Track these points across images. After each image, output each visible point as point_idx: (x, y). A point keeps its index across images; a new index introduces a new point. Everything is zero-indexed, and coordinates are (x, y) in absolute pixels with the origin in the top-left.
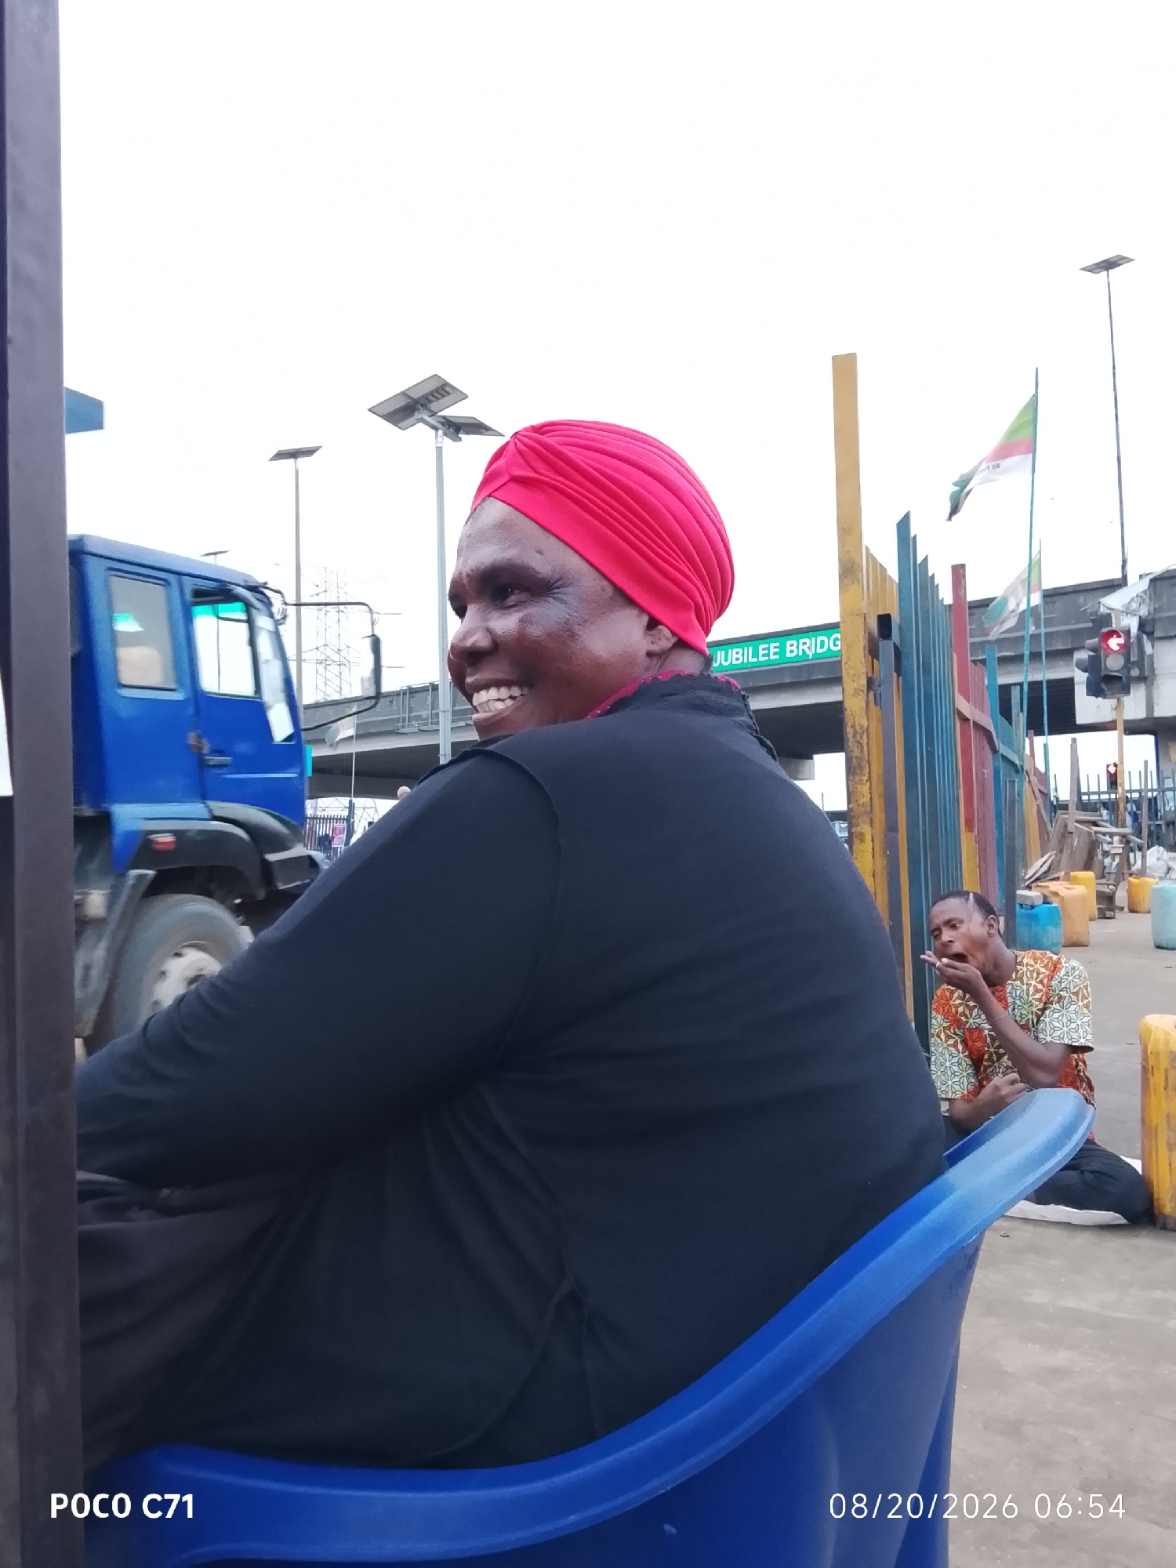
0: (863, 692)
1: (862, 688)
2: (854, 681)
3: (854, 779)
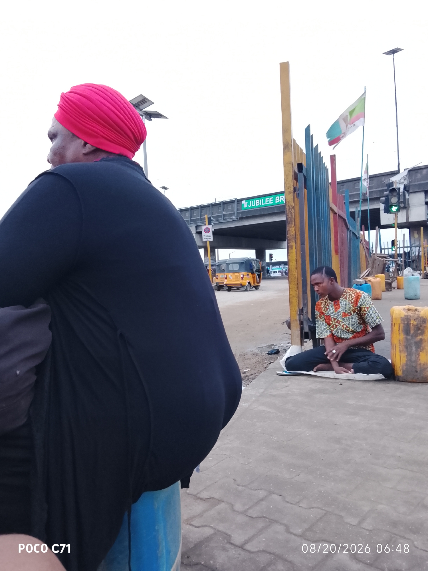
0: (292, 193)
2: (289, 189)
3: (289, 225)
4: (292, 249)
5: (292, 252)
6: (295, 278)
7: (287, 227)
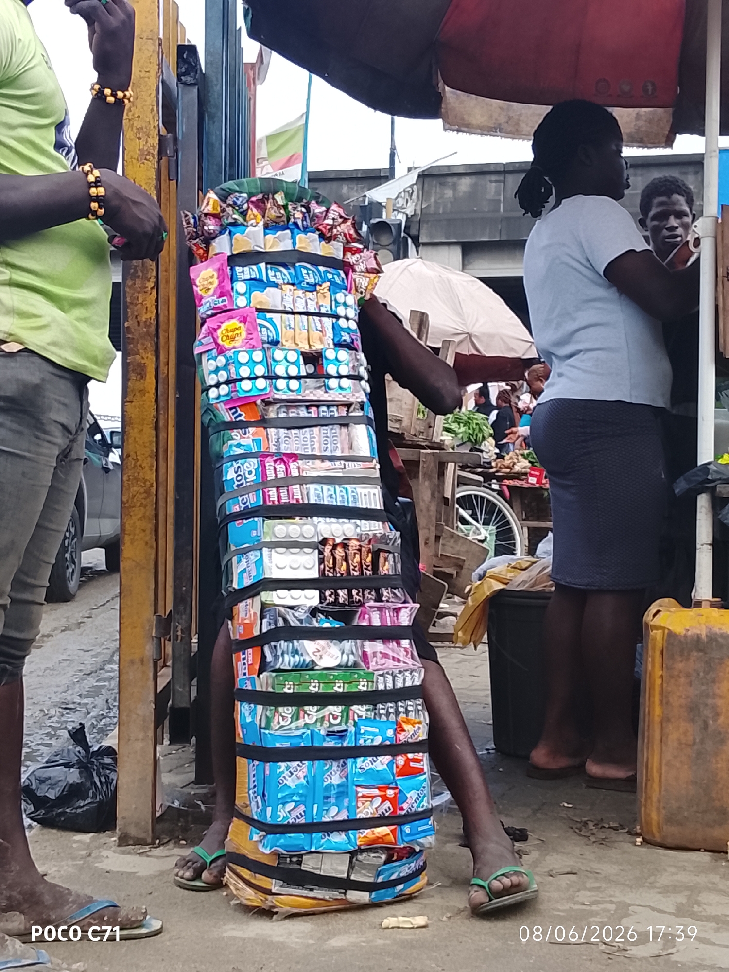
0: (154, 158)
1: (152, 151)
2: (139, 139)
3: (135, 284)
4: (142, 376)
5: (143, 392)
6: (148, 492)
7: (127, 289)
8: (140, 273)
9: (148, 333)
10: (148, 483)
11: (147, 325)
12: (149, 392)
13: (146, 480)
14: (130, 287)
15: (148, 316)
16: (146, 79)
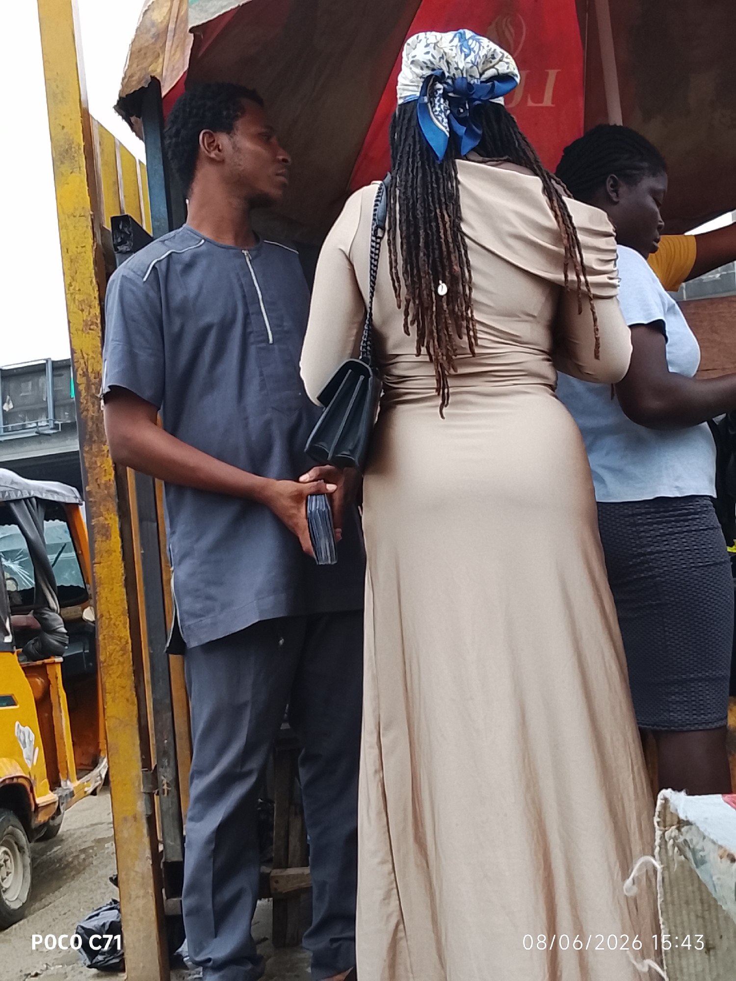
1: (95, 321)
3: (91, 449)
4: (107, 536)
5: (109, 552)
6: (123, 649)
7: (85, 455)
8: (95, 438)
9: (109, 495)
10: (123, 640)
11: (107, 486)
12: (115, 551)
13: (121, 638)
14: (87, 452)
15: (107, 478)
16: (83, 254)
